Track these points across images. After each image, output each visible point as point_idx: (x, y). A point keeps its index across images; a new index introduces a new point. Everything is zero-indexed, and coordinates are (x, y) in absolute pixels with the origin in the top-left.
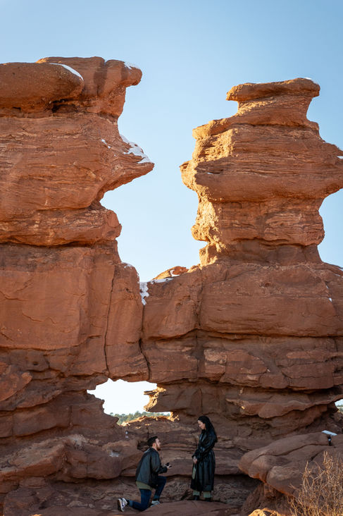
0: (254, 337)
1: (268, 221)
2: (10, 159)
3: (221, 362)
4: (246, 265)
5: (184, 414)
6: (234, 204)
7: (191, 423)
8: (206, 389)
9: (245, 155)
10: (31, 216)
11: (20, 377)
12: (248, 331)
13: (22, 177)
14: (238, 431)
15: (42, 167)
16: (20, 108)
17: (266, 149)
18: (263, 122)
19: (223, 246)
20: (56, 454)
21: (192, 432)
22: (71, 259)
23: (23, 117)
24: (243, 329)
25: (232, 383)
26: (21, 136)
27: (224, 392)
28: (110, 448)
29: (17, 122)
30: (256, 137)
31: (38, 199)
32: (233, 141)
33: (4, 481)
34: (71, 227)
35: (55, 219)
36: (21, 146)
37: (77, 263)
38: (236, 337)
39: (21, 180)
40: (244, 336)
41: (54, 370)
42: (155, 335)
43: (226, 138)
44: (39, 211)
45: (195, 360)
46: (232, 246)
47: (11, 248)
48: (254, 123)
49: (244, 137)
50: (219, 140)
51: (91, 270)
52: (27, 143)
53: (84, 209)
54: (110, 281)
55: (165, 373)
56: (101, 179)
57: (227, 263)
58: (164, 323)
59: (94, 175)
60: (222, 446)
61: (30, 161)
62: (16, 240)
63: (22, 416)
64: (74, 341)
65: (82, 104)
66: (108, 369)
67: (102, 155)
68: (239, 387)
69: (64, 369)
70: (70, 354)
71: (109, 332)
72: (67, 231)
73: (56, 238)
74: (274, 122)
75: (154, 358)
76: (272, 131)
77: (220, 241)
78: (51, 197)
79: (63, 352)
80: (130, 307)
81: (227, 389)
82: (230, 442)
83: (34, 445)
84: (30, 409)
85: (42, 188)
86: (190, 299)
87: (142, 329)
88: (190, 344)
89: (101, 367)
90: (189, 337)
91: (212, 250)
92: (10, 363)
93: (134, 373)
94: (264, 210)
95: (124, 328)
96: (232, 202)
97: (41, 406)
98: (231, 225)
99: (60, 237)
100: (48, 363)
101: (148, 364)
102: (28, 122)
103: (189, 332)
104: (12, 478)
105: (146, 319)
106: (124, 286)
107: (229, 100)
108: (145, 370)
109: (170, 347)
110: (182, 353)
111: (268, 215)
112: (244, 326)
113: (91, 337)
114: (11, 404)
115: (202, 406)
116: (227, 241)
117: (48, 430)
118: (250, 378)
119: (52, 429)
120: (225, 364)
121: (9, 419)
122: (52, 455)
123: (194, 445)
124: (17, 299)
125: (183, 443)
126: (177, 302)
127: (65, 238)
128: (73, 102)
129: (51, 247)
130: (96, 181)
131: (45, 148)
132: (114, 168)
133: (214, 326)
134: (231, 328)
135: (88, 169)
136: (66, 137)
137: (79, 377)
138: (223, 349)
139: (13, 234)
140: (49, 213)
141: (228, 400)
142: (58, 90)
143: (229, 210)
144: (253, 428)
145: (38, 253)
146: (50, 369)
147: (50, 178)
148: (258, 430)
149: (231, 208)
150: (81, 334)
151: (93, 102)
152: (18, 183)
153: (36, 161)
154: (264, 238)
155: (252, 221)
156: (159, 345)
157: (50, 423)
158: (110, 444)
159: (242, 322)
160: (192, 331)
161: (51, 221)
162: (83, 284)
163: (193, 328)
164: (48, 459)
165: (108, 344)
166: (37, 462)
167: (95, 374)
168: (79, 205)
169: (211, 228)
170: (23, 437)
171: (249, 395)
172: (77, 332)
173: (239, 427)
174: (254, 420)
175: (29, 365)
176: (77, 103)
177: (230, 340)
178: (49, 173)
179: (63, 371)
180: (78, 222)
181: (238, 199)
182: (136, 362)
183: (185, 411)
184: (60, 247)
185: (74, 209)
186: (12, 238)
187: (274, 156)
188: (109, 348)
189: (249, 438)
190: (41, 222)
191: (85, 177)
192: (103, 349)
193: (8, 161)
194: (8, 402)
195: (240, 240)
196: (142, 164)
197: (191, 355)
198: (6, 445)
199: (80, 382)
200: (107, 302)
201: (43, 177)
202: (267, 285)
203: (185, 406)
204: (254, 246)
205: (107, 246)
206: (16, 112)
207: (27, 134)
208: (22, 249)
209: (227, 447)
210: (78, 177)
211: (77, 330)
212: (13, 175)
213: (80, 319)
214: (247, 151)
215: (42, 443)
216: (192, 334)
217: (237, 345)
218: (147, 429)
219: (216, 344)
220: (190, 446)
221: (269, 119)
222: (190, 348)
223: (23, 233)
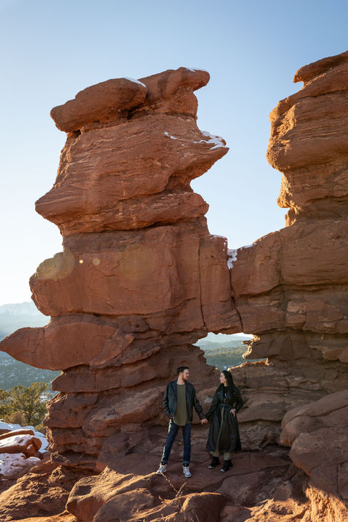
0: (330, 287)
1: (336, 179)
2: (92, 163)
3: (301, 312)
4: (321, 222)
5: (278, 359)
6: (302, 169)
7: (284, 367)
8: (294, 337)
9: (307, 124)
10: (115, 206)
11: (124, 338)
12: (323, 282)
13: (101, 175)
14: (325, 374)
15: (116, 164)
16: (98, 121)
17: (327, 114)
18: (323, 91)
19: (299, 208)
20: (149, 403)
21: (284, 376)
22: (155, 237)
23: (102, 127)
24: (318, 280)
25: (313, 330)
26: (100, 143)
27: (309, 339)
28: (206, 394)
29: (96, 133)
30: (317, 105)
31: (117, 191)
32: (295, 115)
33: (108, 427)
34: (149, 210)
35: (135, 206)
36: (99, 151)
37: (161, 240)
38: (314, 288)
39: (101, 177)
40: (322, 287)
41: (154, 330)
42: (245, 293)
43: (290, 114)
44: (121, 200)
45: (282, 312)
46: (307, 207)
47: (107, 235)
48: (316, 94)
49: (304, 108)
50: (286, 117)
51: (175, 244)
52: (104, 148)
53: (159, 193)
54: (197, 251)
55: (255, 326)
56: (167, 166)
57: (305, 223)
58: (250, 282)
59: (159, 163)
60: (310, 388)
61: (106, 161)
62: (108, 227)
63: (127, 370)
64: (167, 305)
65: (151, 108)
66: (205, 325)
67: (164, 144)
68: (320, 335)
69: (163, 328)
70: (165, 316)
71: (203, 294)
72: (145, 214)
73: (139, 222)
74: (334, 90)
75: (244, 313)
76: (333, 97)
77: (295, 205)
78: (127, 188)
79: (160, 315)
80: (217, 272)
81: (312, 336)
82: (318, 385)
83: (138, 395)
84: (135, 364)
85: (118, 182)
86: (271, 258)
87: (232, 289)
88: (278, 298)
89: (199, 324)
90: (275, 292)
91: (291, 214)
92: (117, 327)
93: (228, 327)
94: (331, 170)
95: (215, 290)
96: (300, 168)
97: (144, 360)
98: (303, 190)
99: (142, 220)
100: (148, 324)
101: (240, 318)
102: (106, 131)
103: (275, 287)
104: (114, 424)
105: (233, 281)
106: (209, 254)
107: (295, 82)
108: (238, 324)
109: (259, 302)
110: (270, 306)
111: (336, 174)
112: (318, 278)
113: (189, 300)
114: (118, 360)
115: (293, 352)
116: (302, 204)
117: (148, 381)
118: (326, 325)
119: (153, 380)
120: (305, 314)
121: (119, 373)
122: (146, 404)
123: (286, 387)
124: (114, 275)
125: (276, 386)
126: (259, 263)
127: (146, 220)
128: (144, 108)
129: (138, 230)
130: (163, 168)
131: (119, 148)
132: (183, 156)
133: (291, 280)
134: (307, 281)
135: (153, 159)
136: (134, 136)
137: (183, 333)
138: (302, 300)
139: (105, 223)
140: (129, 201)
141: (311, 346)
142: (121, 99)
143: (299, 175)
144: (338, 372)
145: (127, 236)
146: (150, 329)
147: (124, 172)
148: (344, 373)
149: (299, 173)
150: (174, 299)
151: (159, 104)
152: (99, 181)
153: (110, 160)
154: (334, 195)
155: (322, 182)
156: (251, 301)
157: (151, 375)
158: (205, 391)
159: (315, 274)
160: (277, 286)
161: (132, 208)
162: (168, 257)
163: (278, 283)
164: (141, 408)
165: (203, 304)
166: (132, 411)
167: (195, 330)
168: (152, 190)
169: (287, 194)
170: (130, 388)
171: (331, 341)
172: (170, 297)
173: (326, 370)
174: (338, 364)
175: (132, 327)
176: (147, 108)
177: (309, 291)
178: (122, 168)
179: (162, 330)
180: (155, 205)
181: (303, 164)
182: (229, 318)
183: (277, 357)
184: (145, 228)
185: (150, 195)
186: (105, 226)
187: (334, 118)
188: (204, 308)
189: (336, 381)
190: (124, 209)
191: (151, 166)
192: (200, 309)
193: (91, 165)
194: (117, 359)
195: (314, 200)
196: (214, 150)
197: (279, 307)
198: (119, 394)
199: (184, 338)
200: (197, 269)
201: (118, 172)
202: (338, 237)
203: (276, 353)
204: (326, 204)
205: (191, 223)
206: (95, 124)
207: (105, 140)
208: (116, 234)
209: (315, 389)
210: (146, 167)
211: (169, 295)
212: (94, 175)
213: (171, 286)
214: (309, 120)
215: (144, 393)
216: (278, 289)
217: (315, 296)
218: (245, 374)
219: (297, 296)
220: (283, 389)
221: (329, 87)
222: (277, 302)
223: (111, 221)
